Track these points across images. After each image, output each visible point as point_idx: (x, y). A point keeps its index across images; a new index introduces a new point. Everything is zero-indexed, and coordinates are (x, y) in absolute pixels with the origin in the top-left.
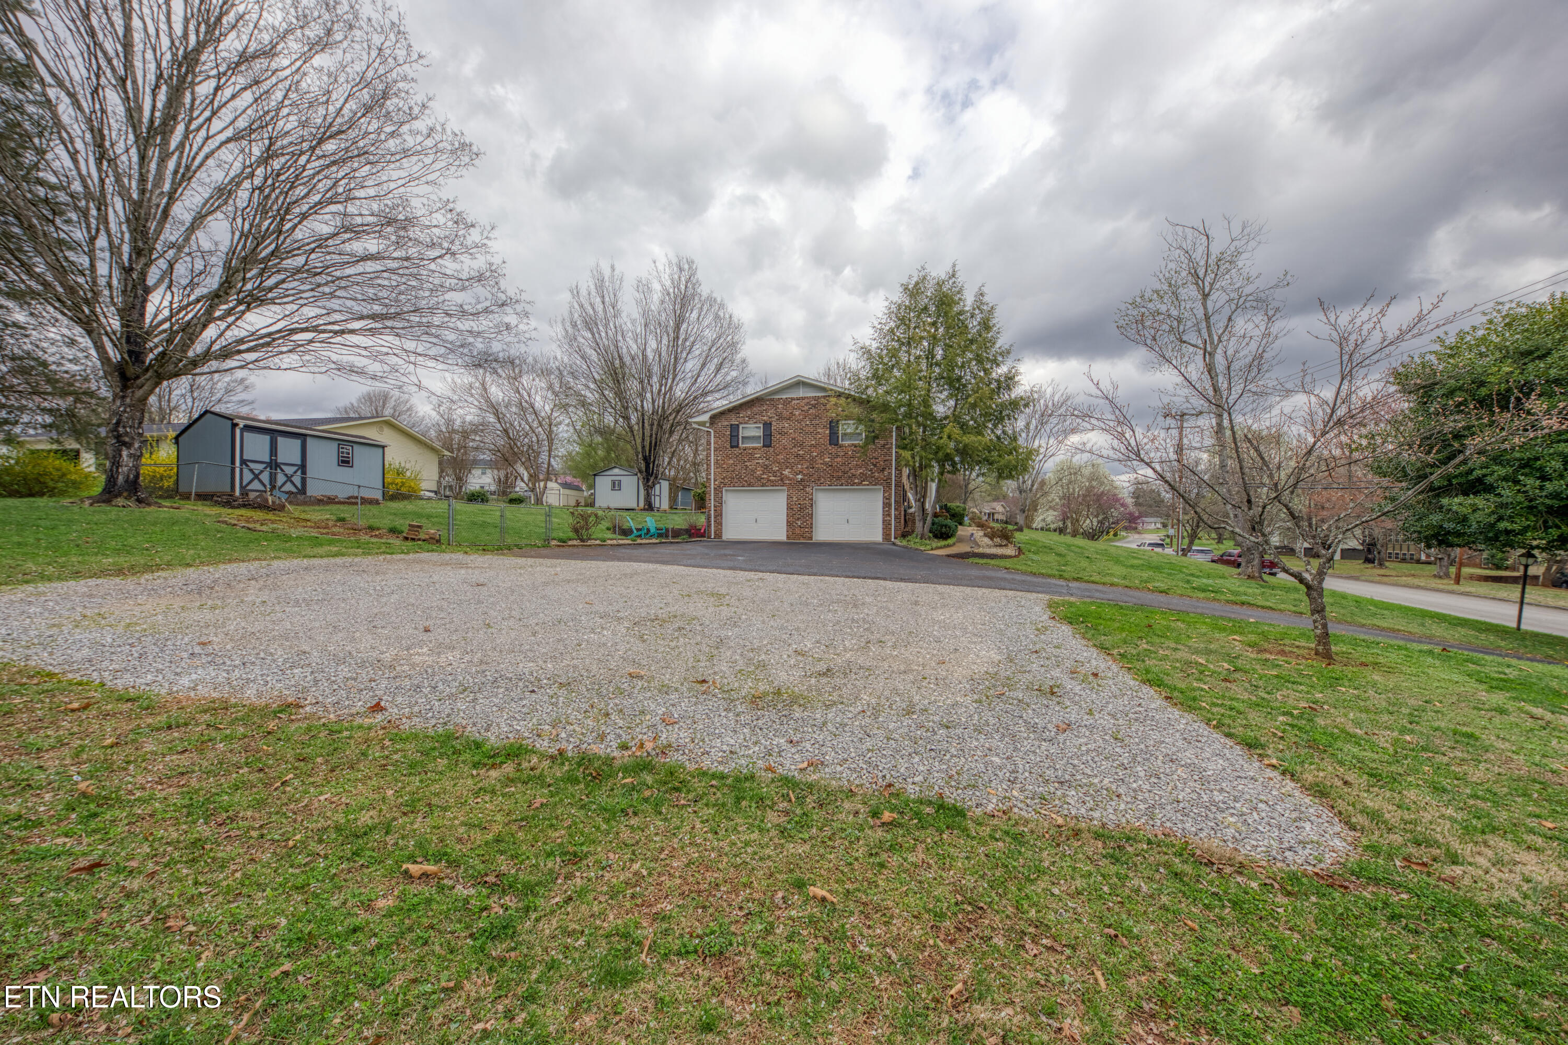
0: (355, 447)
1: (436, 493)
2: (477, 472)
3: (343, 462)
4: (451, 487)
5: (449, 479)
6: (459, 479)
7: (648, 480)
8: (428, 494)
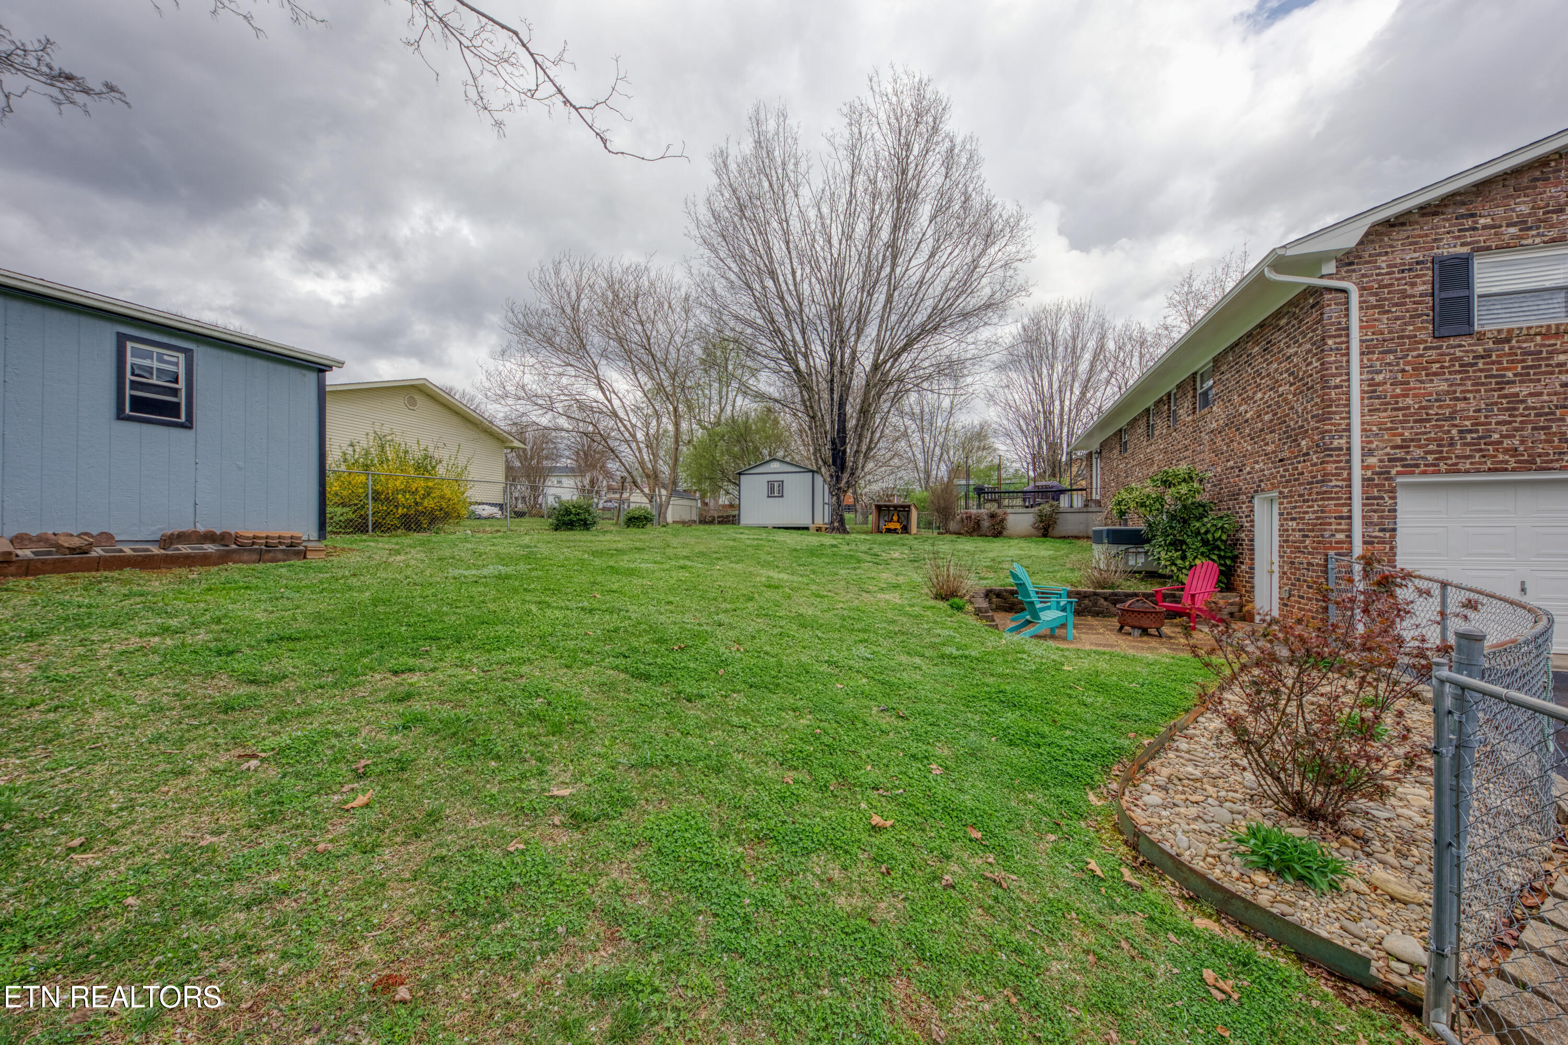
0: (201, 353)
1: (501, 507)
2: (552, 481)
3: (139, 404)
4: (524, 498)
5: (522, 488)
6: (534, 488)
7: (838, 479)
8: (487, 511)
